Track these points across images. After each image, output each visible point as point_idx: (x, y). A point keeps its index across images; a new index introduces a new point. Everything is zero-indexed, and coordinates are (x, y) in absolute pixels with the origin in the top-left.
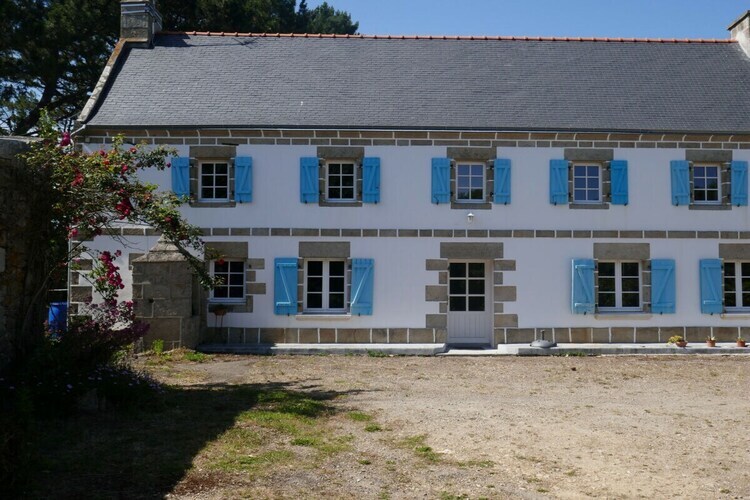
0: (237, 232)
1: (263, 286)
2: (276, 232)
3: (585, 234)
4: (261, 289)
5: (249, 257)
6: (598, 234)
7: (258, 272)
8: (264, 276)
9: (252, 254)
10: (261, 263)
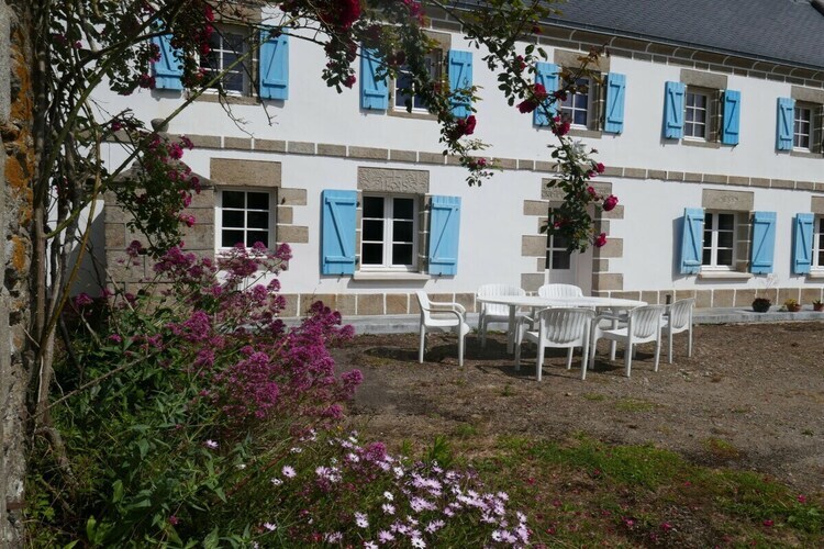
0: (265, 147)
1: (305, 230)
2: (326, 151)
3: (693, 179)
4: (301, 235)
5: (284, 185)
6: (709, 179)
7: (297, 209)
8: (305, 216)
9: (287, 183)
10: (301, 196)
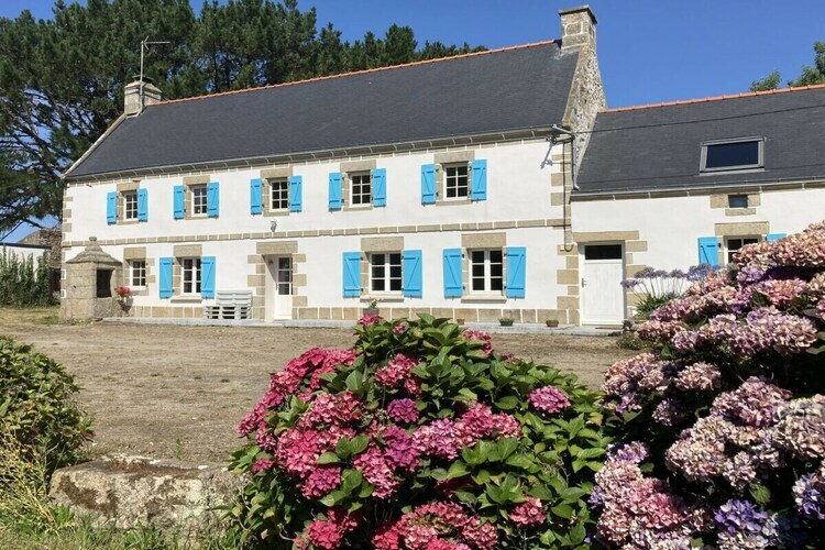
0: (141, 241)
1: (154, 277)
2: (161, 240)
3: (354, 232)
5: (147, 257)
6: (363, 232)
7: (152, 267)
